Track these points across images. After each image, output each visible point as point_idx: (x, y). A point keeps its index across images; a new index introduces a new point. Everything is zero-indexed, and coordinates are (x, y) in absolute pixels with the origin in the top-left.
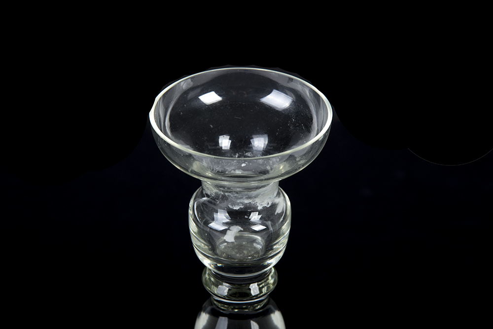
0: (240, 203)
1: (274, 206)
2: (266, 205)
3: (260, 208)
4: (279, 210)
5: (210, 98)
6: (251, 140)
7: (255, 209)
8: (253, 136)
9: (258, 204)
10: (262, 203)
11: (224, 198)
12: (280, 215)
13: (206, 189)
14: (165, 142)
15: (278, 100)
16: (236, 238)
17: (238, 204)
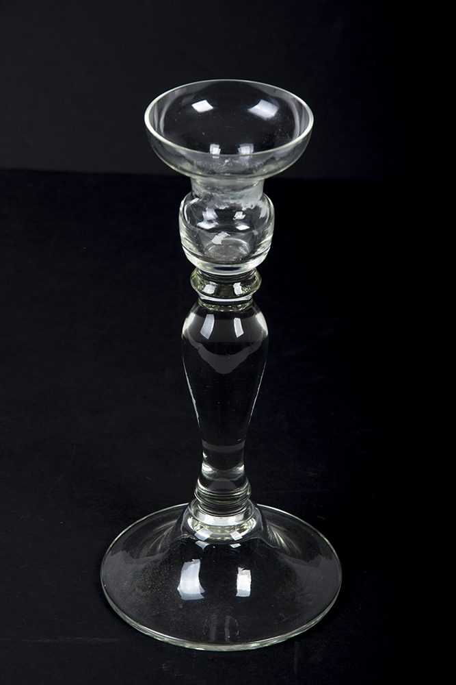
0: (226, 203)
1: (257, 209)
2: (250, 207)
3: (244, 209)
4: (262, 215)
5: (202, 106)
6: (239, 149)
7: (240, 210)
8: (241, 145)
9: (242, 205)
10: (246, 204)
11: (211, 197)
12: (264, 219)
13: (195, 191)
14: (157, 139)
15: (264, 110)
16: (223, 241)
17: (224, 204)
